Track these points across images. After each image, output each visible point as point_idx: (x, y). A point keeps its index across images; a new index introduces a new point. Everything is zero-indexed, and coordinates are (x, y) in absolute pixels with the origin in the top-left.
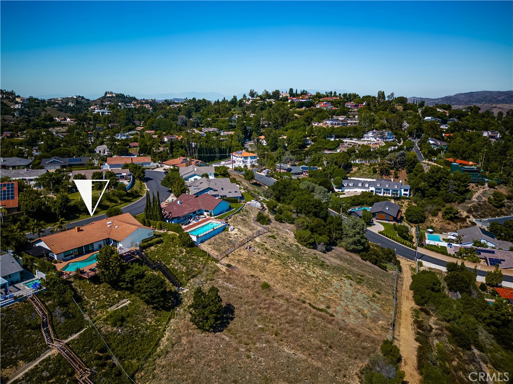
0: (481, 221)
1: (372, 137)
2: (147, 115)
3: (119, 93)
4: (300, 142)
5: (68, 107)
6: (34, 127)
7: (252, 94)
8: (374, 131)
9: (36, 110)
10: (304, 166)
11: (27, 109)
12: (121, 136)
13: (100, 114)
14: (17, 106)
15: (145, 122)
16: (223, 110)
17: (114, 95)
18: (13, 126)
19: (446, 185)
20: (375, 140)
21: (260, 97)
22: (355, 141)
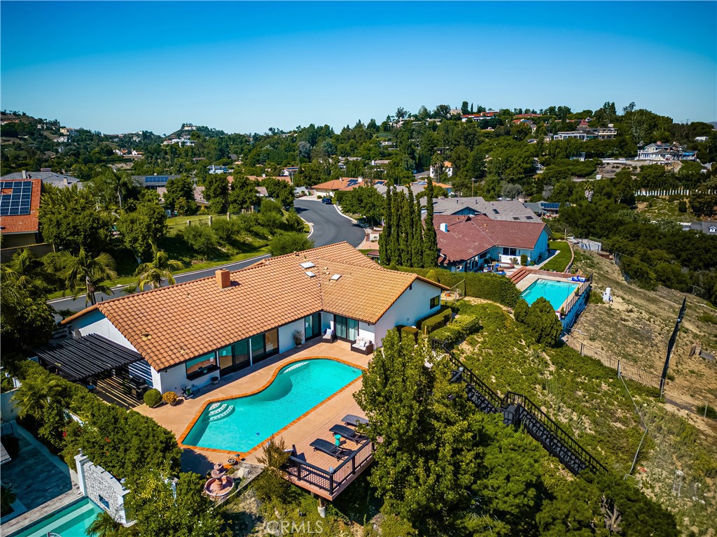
1: (656, 154)
2: (246, 146)
3: (201, 126)
4: (527, 163)
5: (132, 143)
6: (86, 161)
7: (401, 114)
8: (659, 143)
9: (88, 144)
10: (542, 202)
11: (76, 144)
12: (216, 169)
13: (180, 144)
14: (61, 139)
15: (246, 155)
16: (361, 136)
17: (194, 128)
18: (55, 160)
20: (662, 159)
21: (415, 116)
22: (624, 162)
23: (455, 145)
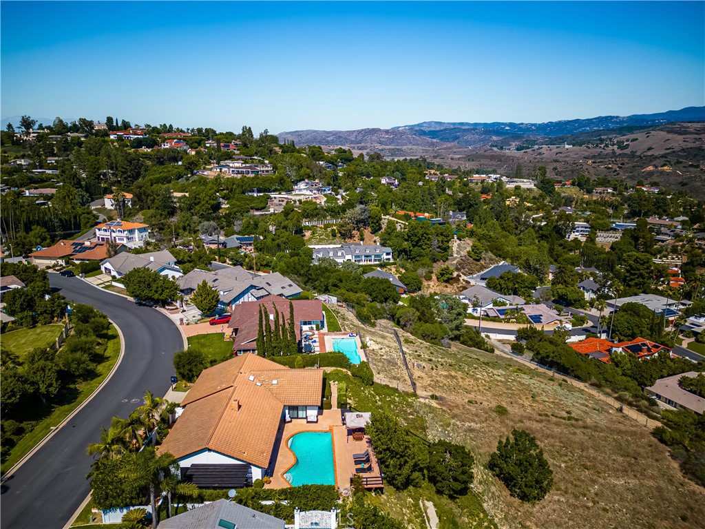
0: (472, 278)
1: (306, 189)
8: (306, 181)
19: (429, 242)
20: (311, 193)
21: (50, 128)
22: (286, 196)
23: (122, 172)
